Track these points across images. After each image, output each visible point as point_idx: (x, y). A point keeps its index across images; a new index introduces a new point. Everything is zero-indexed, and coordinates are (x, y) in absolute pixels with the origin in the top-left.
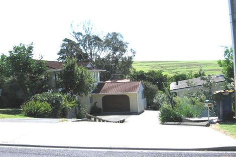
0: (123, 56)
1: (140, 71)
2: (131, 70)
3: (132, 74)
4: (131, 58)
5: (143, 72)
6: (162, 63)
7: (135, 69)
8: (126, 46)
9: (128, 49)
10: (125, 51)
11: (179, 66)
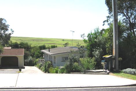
0: (6, 33)
1: (15, 43)
2: (9, 42)
3: (10, 44)
4: (10, 34)
5: (17, 43)
6: (22, 38)
7: (11, 41)
8: (8, 27)
9: (9, 29)
10: (7, 30)
11: (32, 40)
